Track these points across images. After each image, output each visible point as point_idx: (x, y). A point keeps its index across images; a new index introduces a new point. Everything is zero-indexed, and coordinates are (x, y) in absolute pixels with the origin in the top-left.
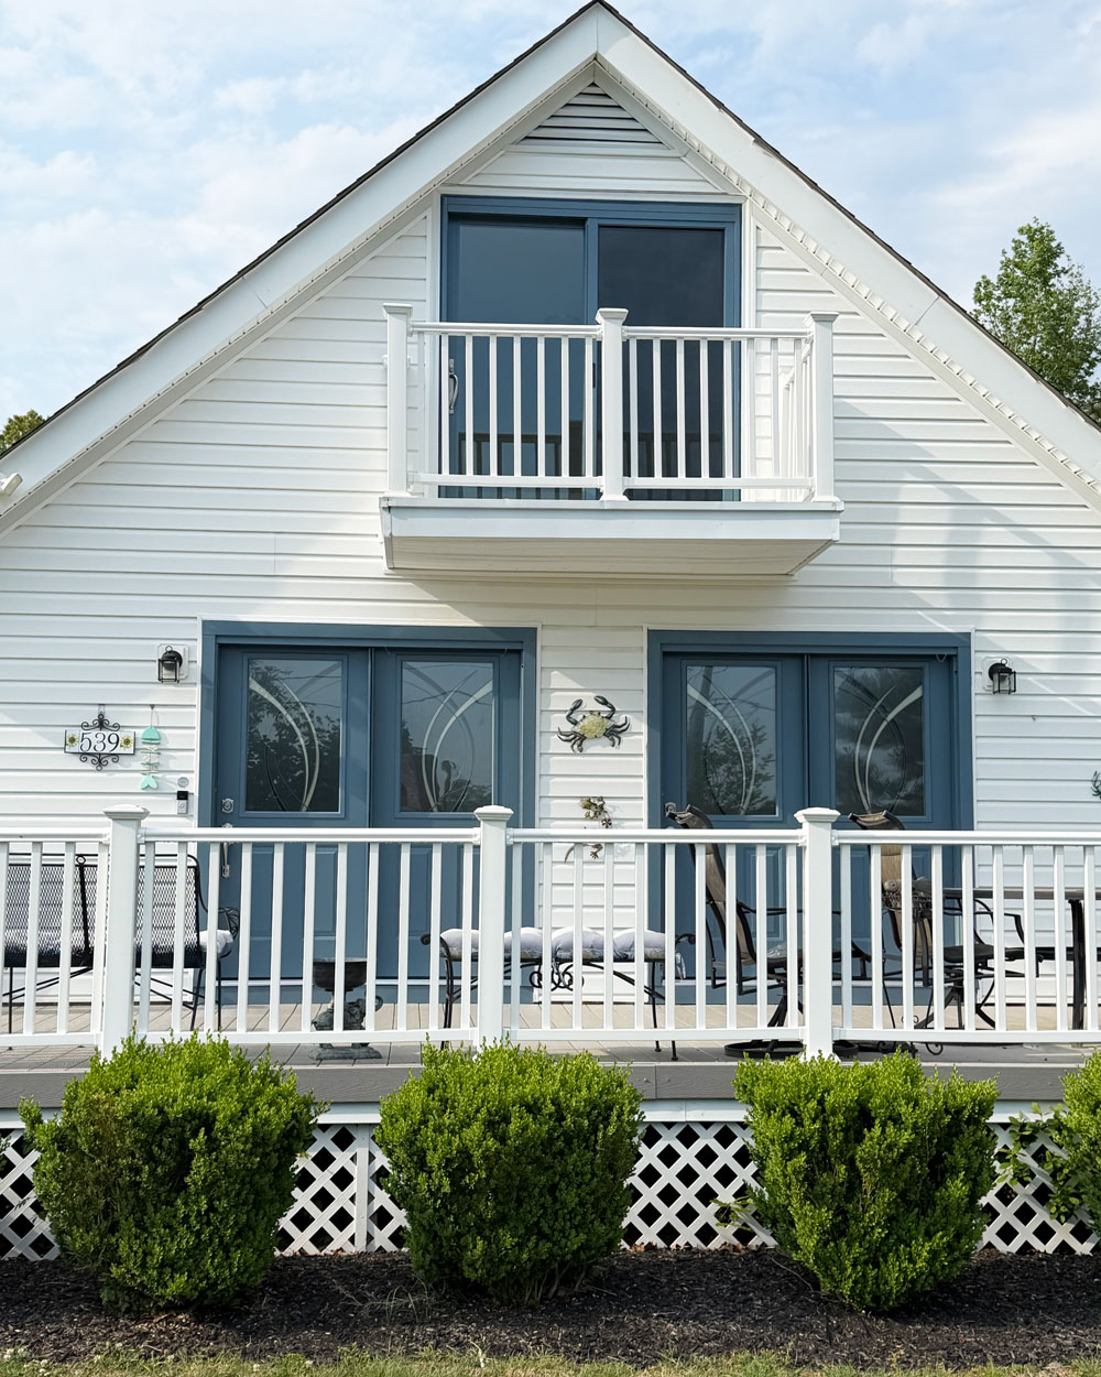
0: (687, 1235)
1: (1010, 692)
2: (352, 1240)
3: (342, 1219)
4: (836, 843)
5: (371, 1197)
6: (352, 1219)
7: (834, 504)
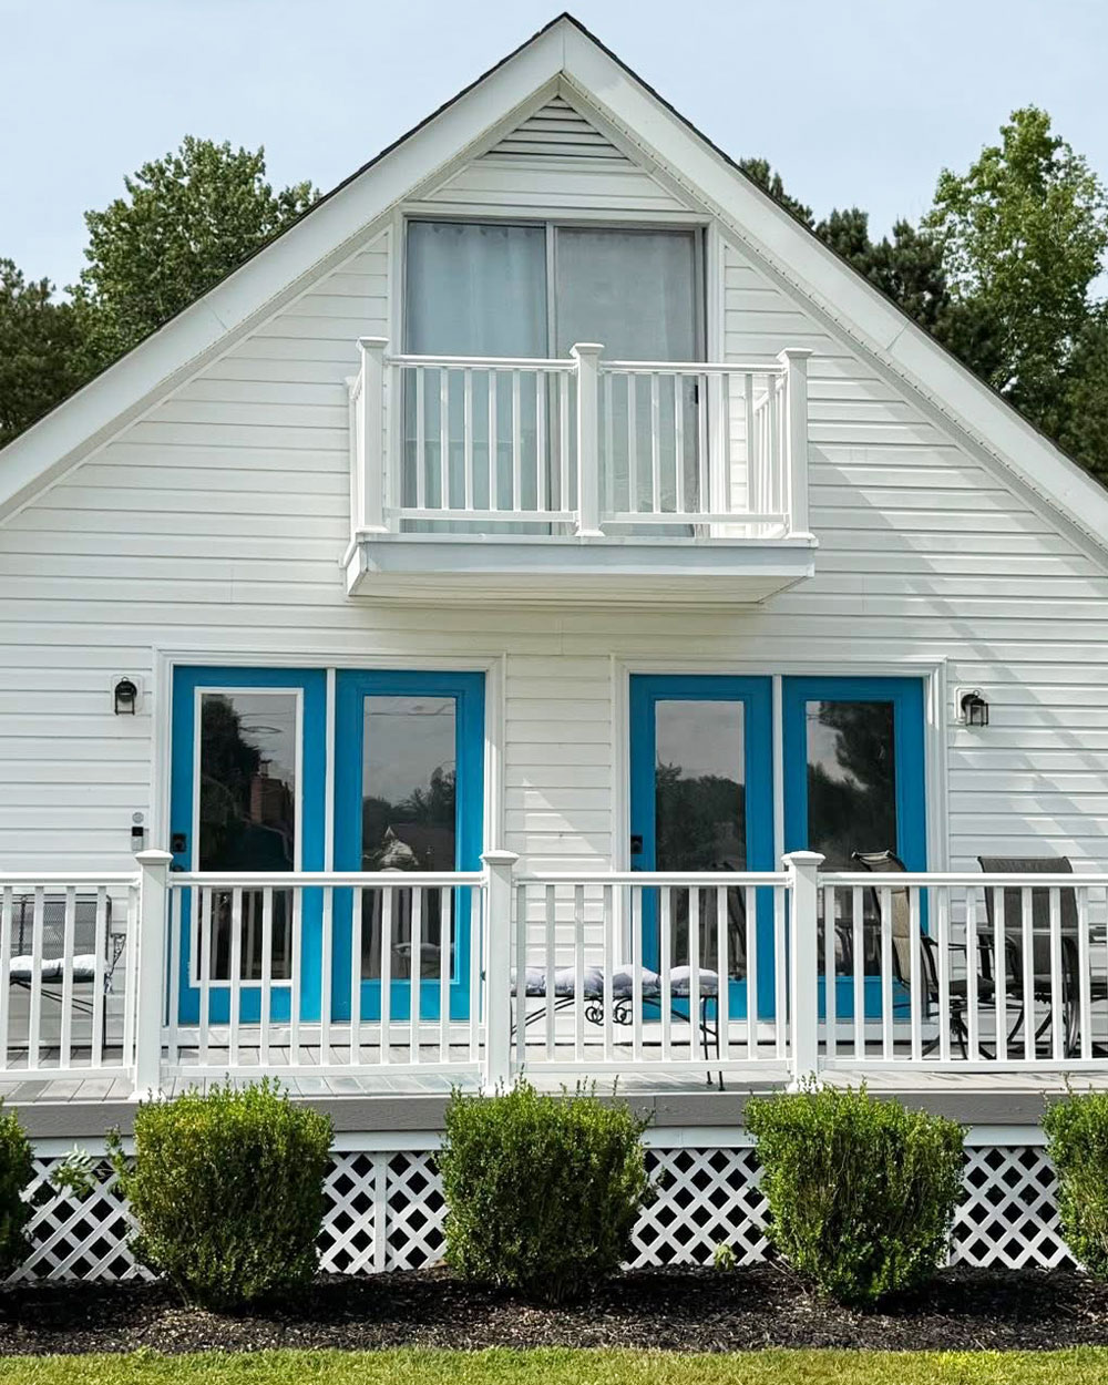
0: (683, 1254)
1: (982, 724)
2: (371, 1260)
3: (362, 1241)
4: (821, 885)
5: (388, 1221)
6: (371, 1241)
7: (809, 541)
